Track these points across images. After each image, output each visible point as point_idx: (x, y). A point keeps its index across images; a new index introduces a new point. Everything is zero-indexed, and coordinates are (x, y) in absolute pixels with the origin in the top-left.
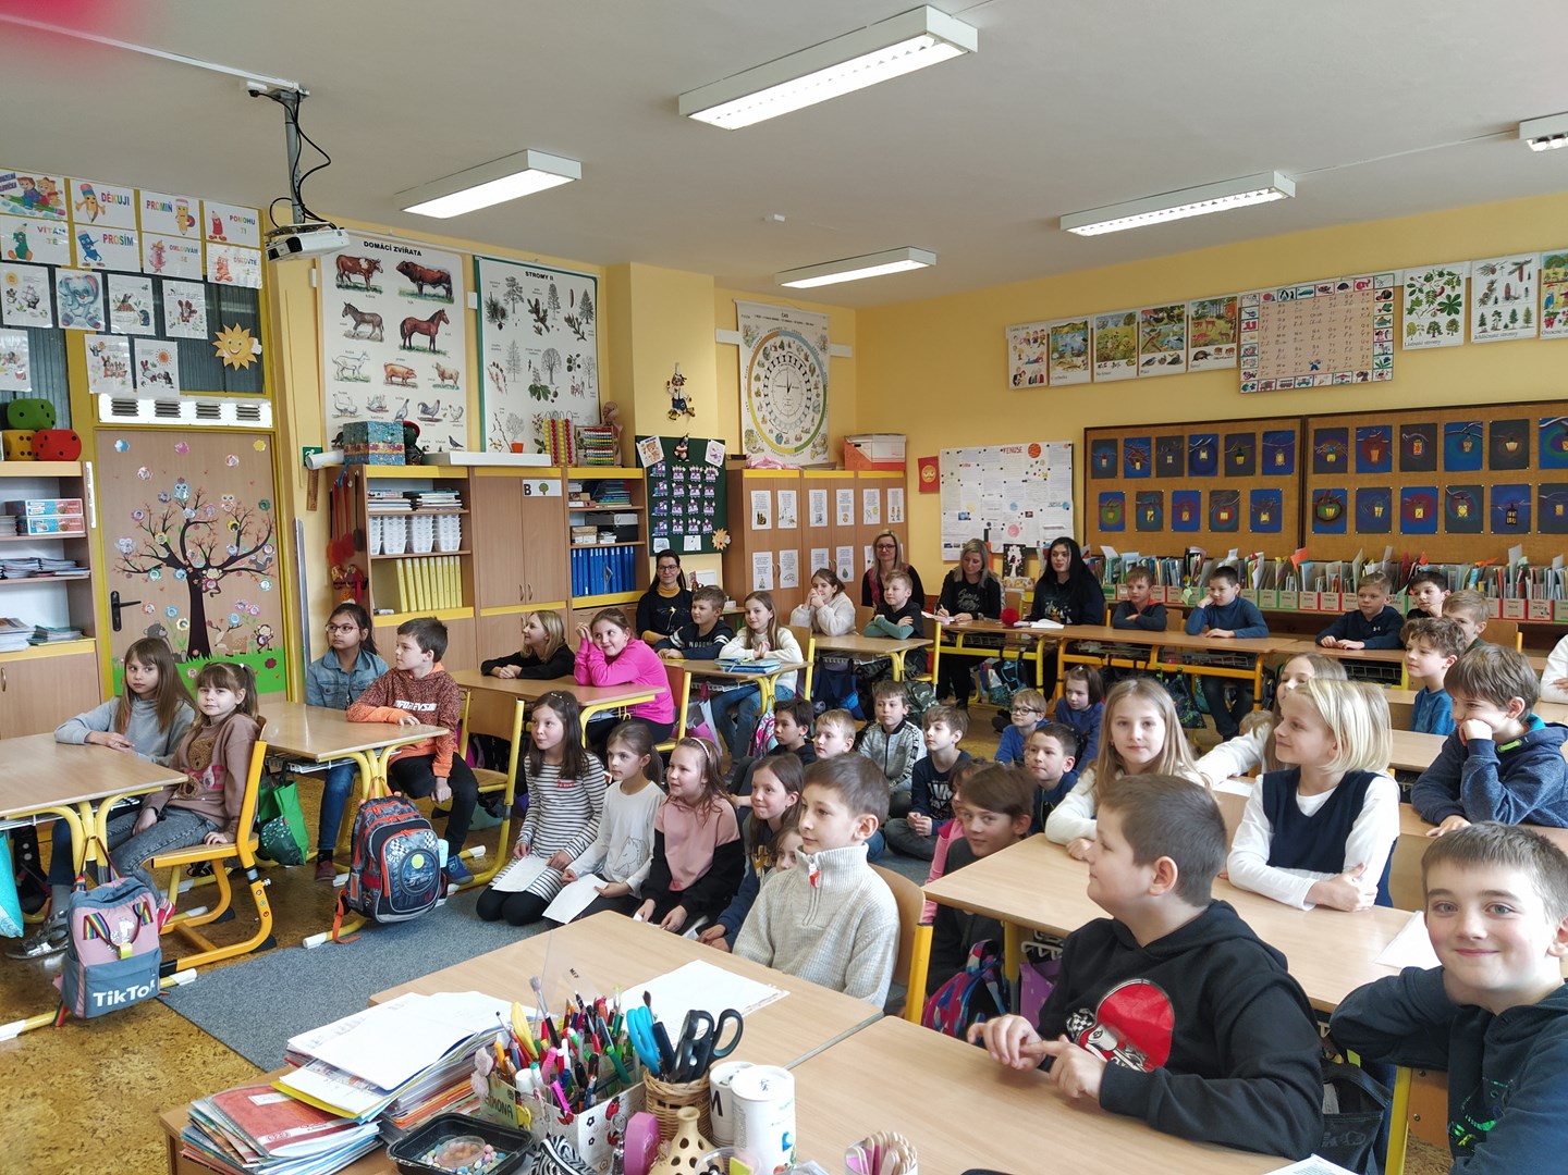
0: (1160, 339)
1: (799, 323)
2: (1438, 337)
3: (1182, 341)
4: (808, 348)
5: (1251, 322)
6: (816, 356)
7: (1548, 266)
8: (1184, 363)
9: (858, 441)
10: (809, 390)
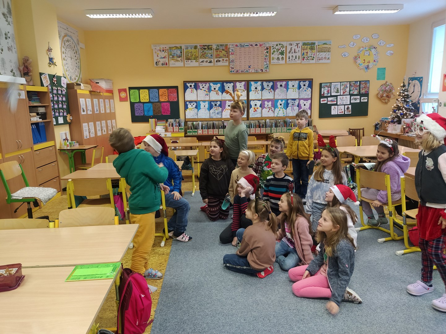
0: (206, 55)
1: (71, 32)
2: (279, 61)
3: (212, 56)
4: (75, 43)
5: (232, 52)
6: (77, 46)
7: (303, 45)
8: (213, 63)
9: (98, 81)
10: (76, 60)
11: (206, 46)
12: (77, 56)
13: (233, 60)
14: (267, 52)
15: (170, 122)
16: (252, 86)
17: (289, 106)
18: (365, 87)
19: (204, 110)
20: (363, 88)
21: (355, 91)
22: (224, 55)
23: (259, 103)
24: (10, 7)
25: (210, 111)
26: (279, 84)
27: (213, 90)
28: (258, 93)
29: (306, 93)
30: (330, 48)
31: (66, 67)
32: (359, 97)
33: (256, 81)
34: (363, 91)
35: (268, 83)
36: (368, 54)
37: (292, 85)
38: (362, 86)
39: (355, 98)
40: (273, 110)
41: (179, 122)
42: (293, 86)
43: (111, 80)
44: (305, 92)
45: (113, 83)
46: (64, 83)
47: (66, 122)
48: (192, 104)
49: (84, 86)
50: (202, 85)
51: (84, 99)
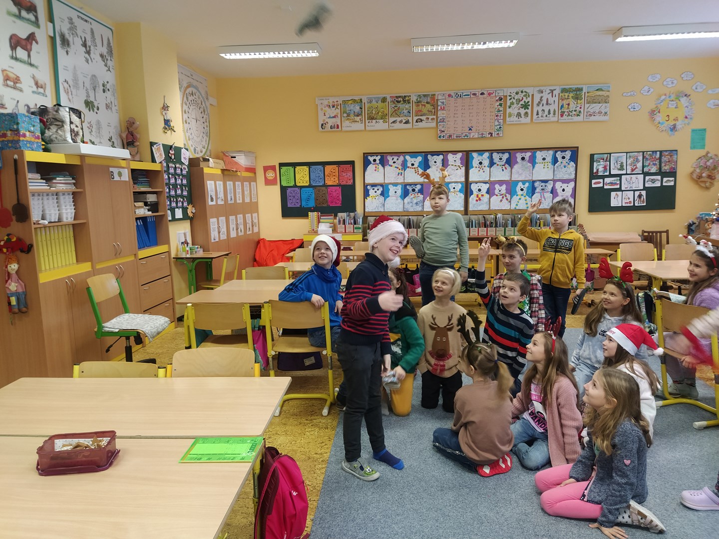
0: (400, 111)
1: (197, 81)
2: (520, 119)
3: (410, 113)
4: (202, 97)
5: (443, 106)
6: (205, 102)
7: (562, 92)
8: (411, 123)
9: (234, 155)
10: (204, 123)
11: (400, 97)
12: (205, 116)
13: (444, 119)
14: (500, 105)
15: (340, 217)
16: (474, 161)
17: (537, 192)
18: (669, 162)
19: (395, 198)
20: (667, 162)
21: (652, 168)
22: (428, 111)
23: (485, 187)
24: (111, 45)
25: (403, 200)
26: (519, 156)
27: (410, 166)
28: (484, 172)
29: (567, 171)
30: (608, 96)
31: (188, 135)
32: (659, 177)
33: (481, 152)
34: (666, 168)
35: (501, 155)
36: (674, 107)
37: (543, 157)
38: (664, 159)
39: (652, 180)
40: (509, 199)
41: (354, 218)
42: (544, 159)
43: (253, 153)
44: (564, 170)
45: (256, 158)
46: (184, 158)
47: (186, 216)
48: (376, 189)
49: (214, 162)
50: (393, 159)
51: (213, 182)
